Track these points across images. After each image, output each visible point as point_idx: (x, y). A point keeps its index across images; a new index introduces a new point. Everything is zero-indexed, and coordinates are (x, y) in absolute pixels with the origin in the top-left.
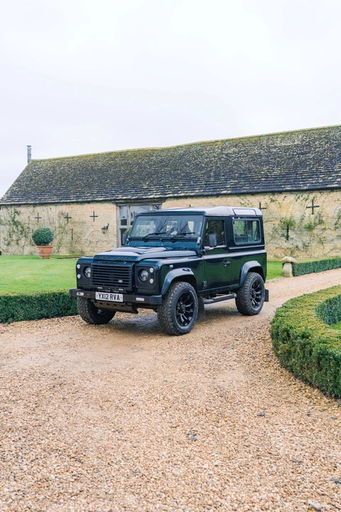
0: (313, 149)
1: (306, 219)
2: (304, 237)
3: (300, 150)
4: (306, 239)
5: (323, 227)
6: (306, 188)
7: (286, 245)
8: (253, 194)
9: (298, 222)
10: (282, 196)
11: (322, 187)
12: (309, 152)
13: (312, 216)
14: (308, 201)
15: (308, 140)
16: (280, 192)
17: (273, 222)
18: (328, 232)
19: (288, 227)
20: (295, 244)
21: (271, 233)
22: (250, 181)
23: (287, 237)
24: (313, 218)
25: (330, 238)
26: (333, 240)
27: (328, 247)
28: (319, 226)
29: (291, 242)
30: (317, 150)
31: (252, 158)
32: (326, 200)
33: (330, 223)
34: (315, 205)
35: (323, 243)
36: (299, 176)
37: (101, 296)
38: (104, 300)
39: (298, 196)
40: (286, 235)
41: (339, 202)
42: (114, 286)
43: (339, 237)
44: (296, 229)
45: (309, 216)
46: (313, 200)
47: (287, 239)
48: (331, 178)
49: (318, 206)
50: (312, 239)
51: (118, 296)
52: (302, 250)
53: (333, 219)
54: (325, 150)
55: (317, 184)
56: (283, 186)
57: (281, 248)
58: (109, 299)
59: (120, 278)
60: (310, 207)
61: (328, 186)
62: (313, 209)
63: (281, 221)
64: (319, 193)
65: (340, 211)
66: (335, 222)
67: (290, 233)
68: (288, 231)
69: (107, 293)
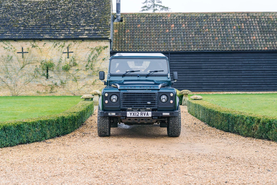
0: (59, 7)
1: (63, 62)
2: (62, 76)
3: (49, 6)
4: (63, 77)
5: (77, 68)
6: (62, 37)
7: (47, 83)
8: (15, 40)
9: (56, 64)
10: (42, 43)
11: (76, 37)
12: (57, 9)
13: (68, 60)
14: (65, 47)
16: (41, 40)
17: (35, 64)
18: (81, 72)
19: (47, 68)
20: (54, 82)
21: (34, 73)
22: (9, 28)
23: (47, 77)
24: (68, 62)
25: (82, 77)
26: (85, 78)
27: (81, 84)
28: (73, 68)
29: (51, 80)
30: (63, 7)
31: (5, 9)
32: (78, 48)
33: (81, 65)
34: (69, 51)
35: (77, 80)
36: (53, 27)
37: (132, 114)
38: (135, 116)
39: (56, 44)
40: (46, 74)
41: (89, 49)
42: (141, 106)
43: (89, 76)
44: (55, 70)
45: (65, 60)
46: (68, 47)
47: (47, 78)
48: (80, 30)
49: (72, 52)
50: (68, 77)
51: (147, 113)
52: (60, 86)
53: (84, 63)
54: (69, 8)
55: (70, 35)
56: (42, 35)
57: (42, 85)
58: (140, 116)
59: (148, 101)
60: (66, 53)
61: (80, 37)
62: (68, 54)
63: (41, 63)
64: (73, 42)
65: (90, 56)
66: (85, 64)
67: (49, 73)
68: (47, 72)
69: (137, 112)
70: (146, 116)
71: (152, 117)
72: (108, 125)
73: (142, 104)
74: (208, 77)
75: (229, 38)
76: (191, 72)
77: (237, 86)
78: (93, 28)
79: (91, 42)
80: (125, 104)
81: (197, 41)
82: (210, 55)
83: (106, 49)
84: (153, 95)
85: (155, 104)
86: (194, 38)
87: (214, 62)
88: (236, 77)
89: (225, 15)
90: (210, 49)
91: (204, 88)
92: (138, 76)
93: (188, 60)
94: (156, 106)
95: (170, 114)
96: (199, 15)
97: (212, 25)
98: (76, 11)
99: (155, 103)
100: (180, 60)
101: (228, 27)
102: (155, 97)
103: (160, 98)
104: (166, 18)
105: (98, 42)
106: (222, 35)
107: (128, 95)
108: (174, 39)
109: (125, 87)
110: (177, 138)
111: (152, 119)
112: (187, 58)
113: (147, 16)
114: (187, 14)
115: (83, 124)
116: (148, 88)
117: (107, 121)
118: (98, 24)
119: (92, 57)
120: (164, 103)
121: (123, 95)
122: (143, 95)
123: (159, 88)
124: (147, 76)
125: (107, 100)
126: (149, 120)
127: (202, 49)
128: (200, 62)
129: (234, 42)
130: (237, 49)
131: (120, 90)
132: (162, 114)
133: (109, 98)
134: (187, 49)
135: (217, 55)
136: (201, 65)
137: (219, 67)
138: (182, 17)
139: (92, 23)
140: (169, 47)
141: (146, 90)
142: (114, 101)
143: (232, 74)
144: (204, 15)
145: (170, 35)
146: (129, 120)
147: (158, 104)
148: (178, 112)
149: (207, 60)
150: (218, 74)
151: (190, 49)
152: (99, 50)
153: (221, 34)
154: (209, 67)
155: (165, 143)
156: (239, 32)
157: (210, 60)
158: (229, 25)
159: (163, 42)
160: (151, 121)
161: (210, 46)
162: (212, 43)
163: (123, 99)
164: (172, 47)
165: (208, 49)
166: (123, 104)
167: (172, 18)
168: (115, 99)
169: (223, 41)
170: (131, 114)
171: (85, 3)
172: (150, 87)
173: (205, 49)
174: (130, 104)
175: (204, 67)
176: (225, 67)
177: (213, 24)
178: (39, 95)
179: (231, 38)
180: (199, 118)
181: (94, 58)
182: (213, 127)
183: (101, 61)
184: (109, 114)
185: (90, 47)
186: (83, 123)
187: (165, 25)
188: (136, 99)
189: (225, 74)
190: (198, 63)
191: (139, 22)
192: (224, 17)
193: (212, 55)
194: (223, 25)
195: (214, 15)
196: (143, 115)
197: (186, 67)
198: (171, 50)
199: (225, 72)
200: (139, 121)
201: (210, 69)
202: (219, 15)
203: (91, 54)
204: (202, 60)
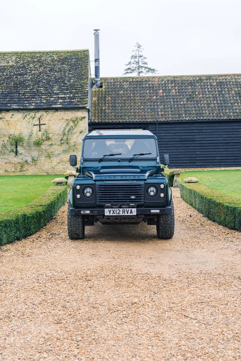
0: (28, 71)
1: (33, 135)
2: (33, 153)
3: (17, 71)
4: (35, 154)
5: (50, 143)
6: (32, 107)
7: (16, 160)
9: (26, 138)
10: (9, 114)
11: (47, 107)
12: (26, 74)
14: (36, 119)
15: (22, 62)
16: (8, 110)
17: (2, 139)
18: (55, 147)
19: (16, 143)
20: (24, 159)
21: (1, 149)
23: (16, 153)
24: (40, 135)
25: (57, 152)
26: (59, 154)
27: (55, 160)
28: (46, 142)
29: (20, 157)
30: (33, 72)
32: (51, 119)
33: (55, 139)
34: (41, 123)
35: (50, 157)
36: (22, 96)
37: (112, 212)
38: (115, 215)
39: (25, 115)
40: (15, 150)
41: (64, 121)
42: (123, 202)
43: (65, 151)
44: (25, 145)
45: (37, 133)
46: (39, 119)
47: (17, 155)
48: (53, 99)
49: (45, 124)
50: (40, 154)
51: (131, 210)
52: (32, 164)
53: (59, 136)
54: (40, 73)
55: (42, 104)
56: (9, 105)
57: (10, 163)
58: (121, 214)
59: (132, 195)
60: (37, 125)
61: (53, 106)
62: (40, 127)
63: (9, 138)
64: (45, 113)
65: (65, 129)
66: (60, 138)
67: (18, 148)
68: (17, 147)
69: (117, 209)
70: (129, 214)
71: (137, 215)
72: (80, 225)
73: (124, 199)
74: (202, 150)
75: (226, 105)
76: (182, 145)
77: (236, 161)
78: (68, 96)
79: (66, 112)
80: (102, 199)
81: (189, 109)
82: (204, 125)
83: (83, 120)
84: (138, 188)
85: (140, 199)
86: (186, 106)
87: (209, 134)
88: (235, 150)
89: (222, 78)
90: (205, 118)
91: (198, 164)
92: (119, 161)
93: (179, 132)
94: (142, 201)
95: (160, 211)
96: (191, 79)
97: (206, 90)
98: (48, 76)
99: (140, 197)
100: (169, 132)
101: (225, 91)
102: (140, 190)
103: (147, 191)
104: (153, 82)
105: (74, 112)
106: (219, 102)
107: (106, 188)
108: (162, 107)
109: (102, 177)
110: (169, 241)
111: (138, 217)
112: (177, 129)
113: (131, 80)
114: (177, 77)
115: (52, 219)
116: (132, 178)
117: (80, 220)
118: (74, 91)
119: (67, 129)
120: (152, 196)
121: (100, 188)
122: (125, 188)
123: (146, 178)
124: (131, 160)
125: (79, 194)
126: (133, 218)
127: (195, 118)
128: (193, 134)
129: (233, 110)
130: (236, 118)
131: (95, 181)
132: (150, 210)
133: (81, 191)
134: (178, 119)
135: (212, 125)
136: (194, 137)
137: (215, 139)
138: (171, 81)
139: (66, 90)
140: (157, 116)
141: (128, 180)
142: (88, 195)
143: (230, 147)
144: (198, 78)
145: (157, 103)
146: (107, 219)
147: (144, 199)
148: (171, 209)
149: (201, 131)
150: (213, 147)
151: (181, 119)
152: (75, 121)
153: (217, 101)
154: (203, 139)
155: (155, 250)
156: (238, 98)
157: (204, 131)
158: (226, 89)
159: (149, 110)
160: (136, 220)
161: (204, 115)
162: (207, 111)
163: (100, 192)
164: (160, 116)
165: (202, 118)
166: (100, 199)
167: (160, 82)
168: (89, 192)
169: (220, 108)
170: (110, 212)
171: (58, 66)
172: (135, 177)
173: (199, 118)
174: (108, 199)
175: (197, 139)
176: (222, 139)
177: (208, 89)
178: (8, 175)
179: (230, 105)
180: (195, 207)
181: (69, 130)
182: (214, 221)
183: (78, 133)
184: (82, 212)
185: (65, 118)
186: (53, 216)
187: (151, 91)
188: (117, 192)
189: (222, 147)
190: (191, 134)
191: (121, 88)
192: (221, 81)
193: (207, 125)
194: (220, 89)
195: (209, 77)
196: (126, 212)
197: (177, 140)
198: (160, 120)
199: (222, 144)
200: (121, 220)
201: (205, 142)
202: (214, 78)
203: (66, 126)
204: (195, 131)
